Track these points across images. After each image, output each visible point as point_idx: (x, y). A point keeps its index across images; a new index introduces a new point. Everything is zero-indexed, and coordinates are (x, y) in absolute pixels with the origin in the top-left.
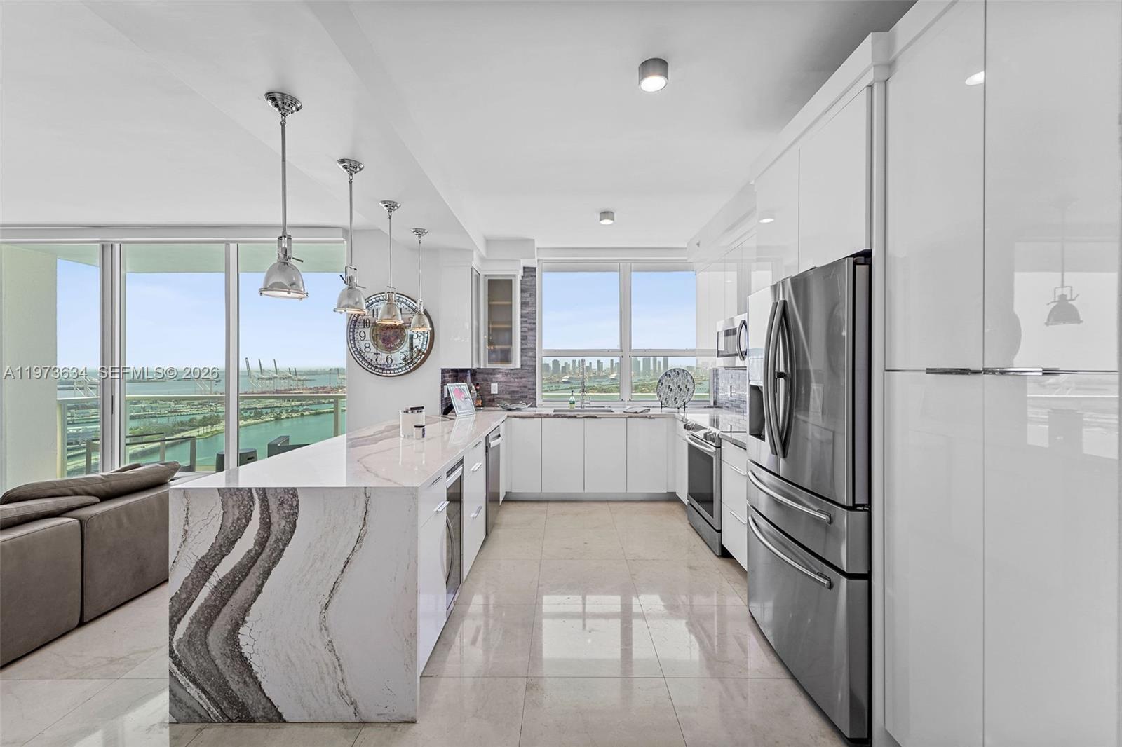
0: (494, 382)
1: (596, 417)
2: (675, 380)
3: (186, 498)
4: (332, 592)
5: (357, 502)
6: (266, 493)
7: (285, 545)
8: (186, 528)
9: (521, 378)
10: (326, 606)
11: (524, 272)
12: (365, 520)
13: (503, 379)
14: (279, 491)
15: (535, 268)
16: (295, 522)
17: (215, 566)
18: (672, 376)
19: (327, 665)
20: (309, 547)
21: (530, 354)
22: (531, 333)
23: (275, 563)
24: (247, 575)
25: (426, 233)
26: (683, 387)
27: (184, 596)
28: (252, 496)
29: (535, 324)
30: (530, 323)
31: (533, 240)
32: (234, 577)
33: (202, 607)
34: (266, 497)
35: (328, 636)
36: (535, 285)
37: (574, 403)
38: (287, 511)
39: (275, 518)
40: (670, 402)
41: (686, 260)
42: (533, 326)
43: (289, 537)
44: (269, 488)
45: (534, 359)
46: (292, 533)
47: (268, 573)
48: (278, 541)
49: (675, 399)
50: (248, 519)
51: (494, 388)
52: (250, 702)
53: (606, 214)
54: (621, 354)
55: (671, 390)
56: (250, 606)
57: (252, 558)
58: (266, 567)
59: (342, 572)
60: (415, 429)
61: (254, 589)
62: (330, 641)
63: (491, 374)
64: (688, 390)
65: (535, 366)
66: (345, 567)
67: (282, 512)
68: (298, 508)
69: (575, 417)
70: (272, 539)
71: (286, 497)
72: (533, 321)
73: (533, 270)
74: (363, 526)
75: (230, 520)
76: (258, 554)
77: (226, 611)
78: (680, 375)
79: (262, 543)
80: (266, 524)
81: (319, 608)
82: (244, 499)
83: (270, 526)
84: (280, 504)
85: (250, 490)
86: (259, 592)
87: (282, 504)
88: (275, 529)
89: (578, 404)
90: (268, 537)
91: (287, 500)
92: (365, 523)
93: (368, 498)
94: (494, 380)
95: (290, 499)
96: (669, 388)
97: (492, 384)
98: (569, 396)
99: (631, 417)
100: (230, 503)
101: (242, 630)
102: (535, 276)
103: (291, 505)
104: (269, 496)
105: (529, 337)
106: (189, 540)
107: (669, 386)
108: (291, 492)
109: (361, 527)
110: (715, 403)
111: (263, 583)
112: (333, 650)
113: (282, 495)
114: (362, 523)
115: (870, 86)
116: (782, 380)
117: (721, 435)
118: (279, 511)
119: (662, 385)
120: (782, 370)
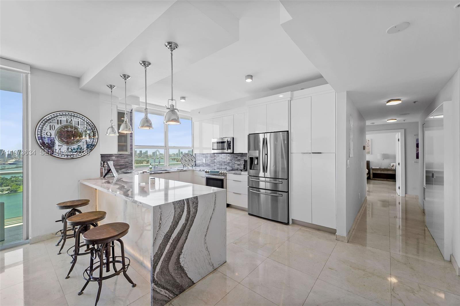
2: (187, 158)
3: (160, 209)
4: (207, 230)
5: (214, 198)
7: (195, 218)
8: (161, 222)
9: (125, 158)
10: (206, 235)
14: (192, 199)
16: (197, 209)
17: (171, 235)
18: (186, 156)
19: (206, 256)
20: (201, 216)
22: (131, 138)
23: (191, 226)
24: (183, 233)
26: (190, 160)
27: (159, 252)
28: (184, 202)
32: (178, 236)
33: (166, 255)
35: (206, 245)
38: (195, 205)
39: (191, 209)
40: (186, 165)
43: (196, 215)
44: (189, 198)
45: (132, 150)
46: (196, 213)
47: (189, 230)
49: (188, 164)
50: (183, 212)
52: (183, 283)
53: (183, 97)
54: (165, 148)
55: (186, 161)
56: (184, 245)
57: (184, 226)
58: (188, 228)
59: (210, 222)
61: (185, 238)
62: (207, 247)
64: (192, 161)
65: (132, 153)
66: (210, 220)
67: (193, 206)
68: (198, 204)
70: (191, 217)
71: (195, 200)
75: (177, 214)
76: (186, 224)
77: (175, 251)
78: (189, 156)
79: (187, 220)
80: (189, 212)
81: (204, 236)
82: (181, 204)
83: (190, 212)
85: (183, 200)
86: (186, 239)
87: (193, 203)
88: (191, 213)
89: (153, 168)
90: (189, 217)
92: (215, 204)
93: (216, 195)
94: (110, 159)
100: (177, 207)
101: (181, 256)
102: (132, 112)
103: (196, 203)
104: (190, 201)
106: (162, 227)
108: (196, 198)
110: (195, 165)
111: (188, 235)
112: (207, 250)
114: (214, 204)
115: (288, 101)
116: (266, 155)
117: (227, 172)
118: (192, 206)
119: (182, 159)
120: (266, 153)
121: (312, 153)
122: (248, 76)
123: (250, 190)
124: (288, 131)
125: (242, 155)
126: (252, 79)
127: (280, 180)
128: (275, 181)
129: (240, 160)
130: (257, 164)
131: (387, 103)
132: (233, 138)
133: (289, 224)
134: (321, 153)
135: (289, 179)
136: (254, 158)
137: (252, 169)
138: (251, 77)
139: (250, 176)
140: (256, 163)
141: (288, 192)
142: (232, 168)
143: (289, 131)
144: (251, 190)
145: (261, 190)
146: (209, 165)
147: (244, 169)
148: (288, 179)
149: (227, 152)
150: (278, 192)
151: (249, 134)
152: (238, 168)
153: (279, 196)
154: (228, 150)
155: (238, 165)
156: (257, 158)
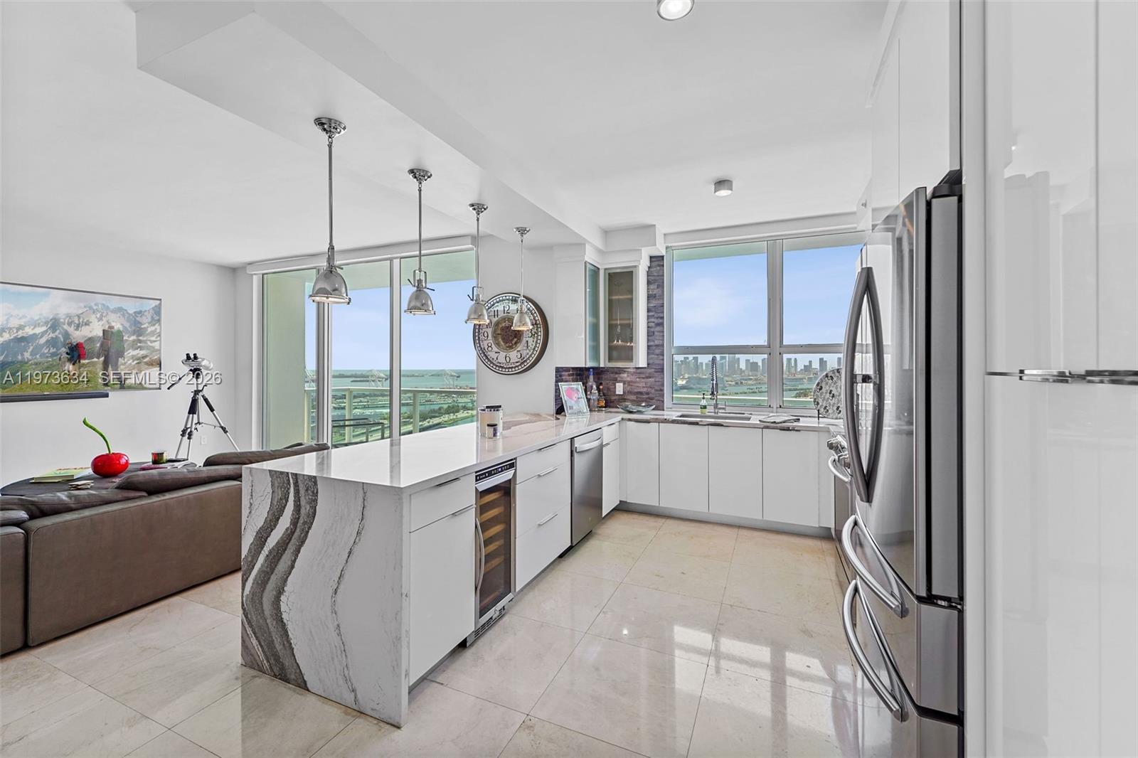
0: (619, 382)
1: (722, 425)
3: (252, 476)
4: (339, 578)
5: (358, 496)
6: (297, 479)
7: (310, 528)
8: (251, 501)
9: (647, 377)
10: (336, 592)
11: (651, 261)
12: (363, 514)
13: (629, 379)
14: (305, 478)
15: (663, 257)
16: (315, 507)
17: (267, 538)
19: (336, 647)
20: (325, 533)
21: (657, 351)
22: (659, 328)
23: (303, 542)
24: (286, 549)
25: (528, 231)
27: (250, 559)
28: (289, 480)
29: (663, 318)
30: (657, 318)
31: (654, 225)
32: (278, 550)
33: (260, 571)
34: (298, 483)
35: (337, 619)
36: (663, 275)
37: (705, 407)
38: (310, 497)
39: (303, 502)
40: (830, 411)
41: (856, 228)
42: (660, 321)
43: (312, 521)
44: (300, 474)
45: (661, 357)
46: (314, 517)
47: (298, 551)
48: (305, 523)
49: (838, 408)
50: (287, 501)
51: (619, 389)
52: (287, 664)
53: (721, 183)
54: (768, 350)
55: (833, 396)
56: (287, 577)
57: (289, 535)
58: (297, 546)
59: (347, 561)
60: (487, 427)
61: (290, 563)
62: (338, 625)
63: (616, 373)
65: (663, 364)
66: (349, 557)
67: (307, 498)
68: (317, 496)
69: (696, 424)
70: (301, 521)
71: (310, 484)
72: (661, 315)
73: (661, 258)
74: (362, 520)
75: (276, 499)
76: (293, 533)
77: (273, 578)
79: (295, 522)
80: (298, 507)
81: (331, 592)
82: (284, 483)
83: (300, 509)
84: (306, 490)
85: (288, 473)
86: (292, 567)
88: (303, 511)
90: (299, 518)
92: (363, 517)
93: (365, 493)
94: (618, 379)
95: (312, 487)
96: (830, 393)
97: (617, 384)
98: (699, 400)
99: (767, 427)
100: (276, 484)
101: (283, 598)
102: (663, 266)
103: (313, 492)
104: (300, 482)
105: (656, 333)
106: (253, 512)
107: (831, 391)
108: (313, 480)
109: (360, 521)
111: (295, 559)
112: (340, 634)
113: (307, 482)
114: (361, 518)
118: (305, 496)
119: (821, 389)
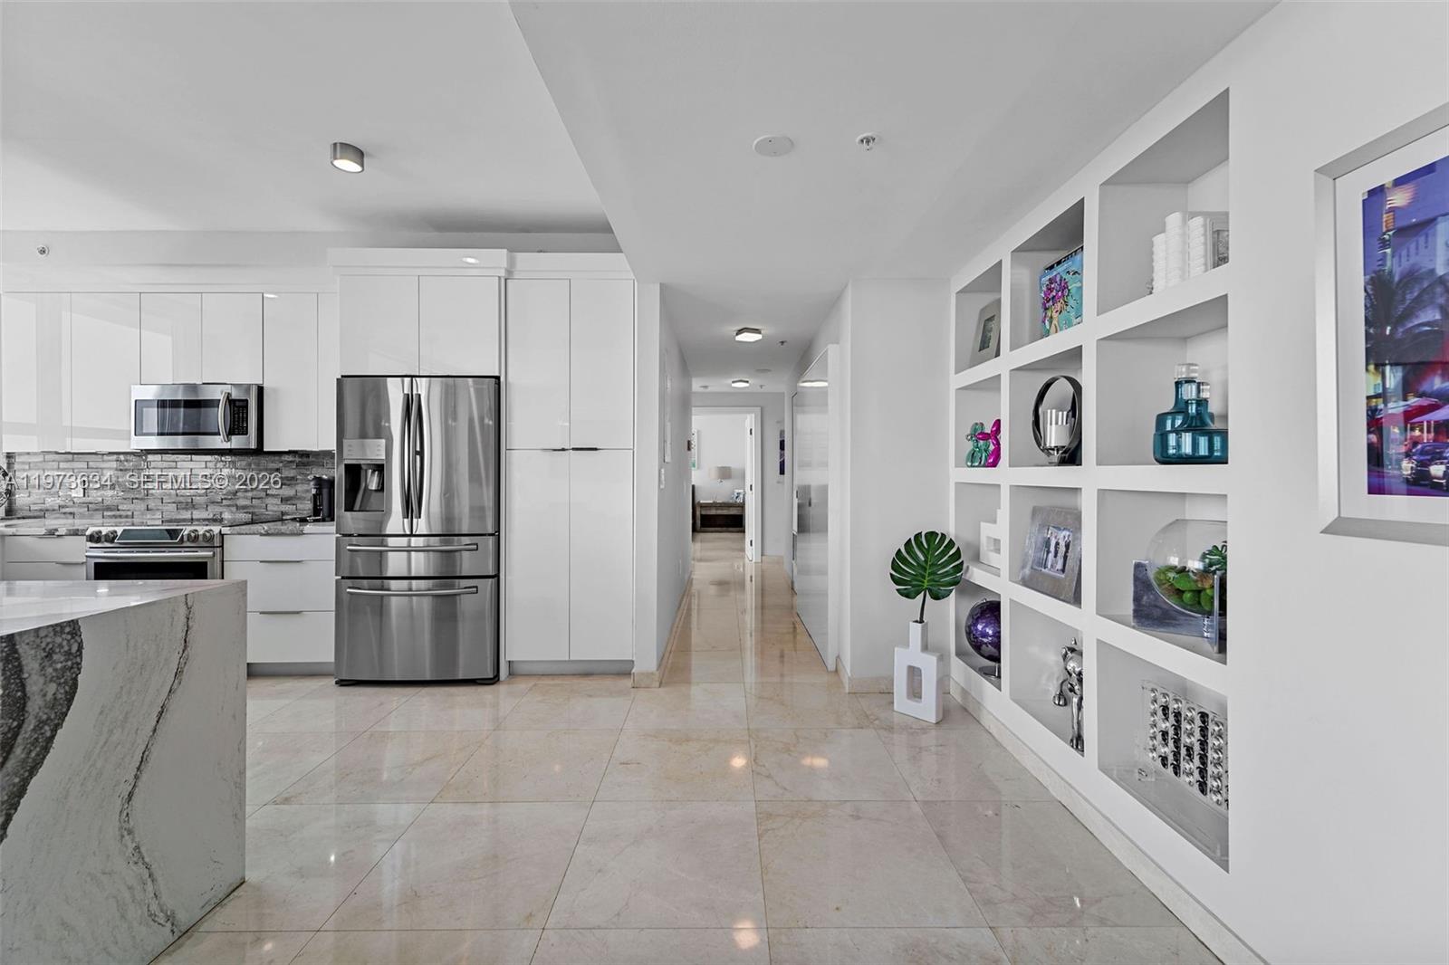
4: (138, 769)
5: (176, 618)
6: (15, 645)
7: (58, 727)
10: (131, 795)
12: (185, 641)
14: (42, 634)
16: (75, 680)
19: (130, 888)
20: (101, 713)
23: (33, 771)
34: (16, 651)
35: (133, 841)
38: (59, 666)
39: (35, 684)
43: (64, 710)
44: (20, 633)
46: (70, 700)
48: (41, 724)
58: (14, 785)
59: (155, 730)
62: (137, 848)
66: (158, 722)
67: (50, 670)
68: (81, 655)
70: (30, 724)
71: (58, 640)
74: (183, 651)
81: (116, 803)
83: (24, 705)
84: (46, 657)
87: (49, 655)
88: (35, 706)
90: (20, 726)
91: (61, 646)
92: (185, 647)
93: (190, 609)
95: (65, 643)
104: (22, 648)
108: (67, 630)
109: (181, 652)
112: (140, 860)
113: (49, 640)
114: (182, 647)
115: (499, 277)
116: (418, 457)
117: (226, 530)
118: (43, 668)
120: (418, 449)
121: (573, 449)
122: (345, 146)
123: (348, 590)
124: (498, 378)
125: (305, 460)
126: (362, 165)
127: (466, 540)
128: (450, 543)
129: (293, 478)
130: (381, 488)
131: (737, 334)
132: (260, 390)
133: (499, 680)
134: (596, 449)
135: (499, 535)
136: (364, 467)
137: (357, 506)
138: (359, 155)
139: (344, 535)
140: (373, 486)
141: (497, 576)
142: (253, 514)
143: (502, 379)
144: (350, 588)
145: (394, 584)
146: (109, 508)
147: (316, 511)
148: (496, 534)
149: (227, 446)
150: (457, 581)
151: (342, 376)
152: (283, 514)
153: (459, 594)
154: (233, 437)
155: (285, 500)
156: (380, 468)
